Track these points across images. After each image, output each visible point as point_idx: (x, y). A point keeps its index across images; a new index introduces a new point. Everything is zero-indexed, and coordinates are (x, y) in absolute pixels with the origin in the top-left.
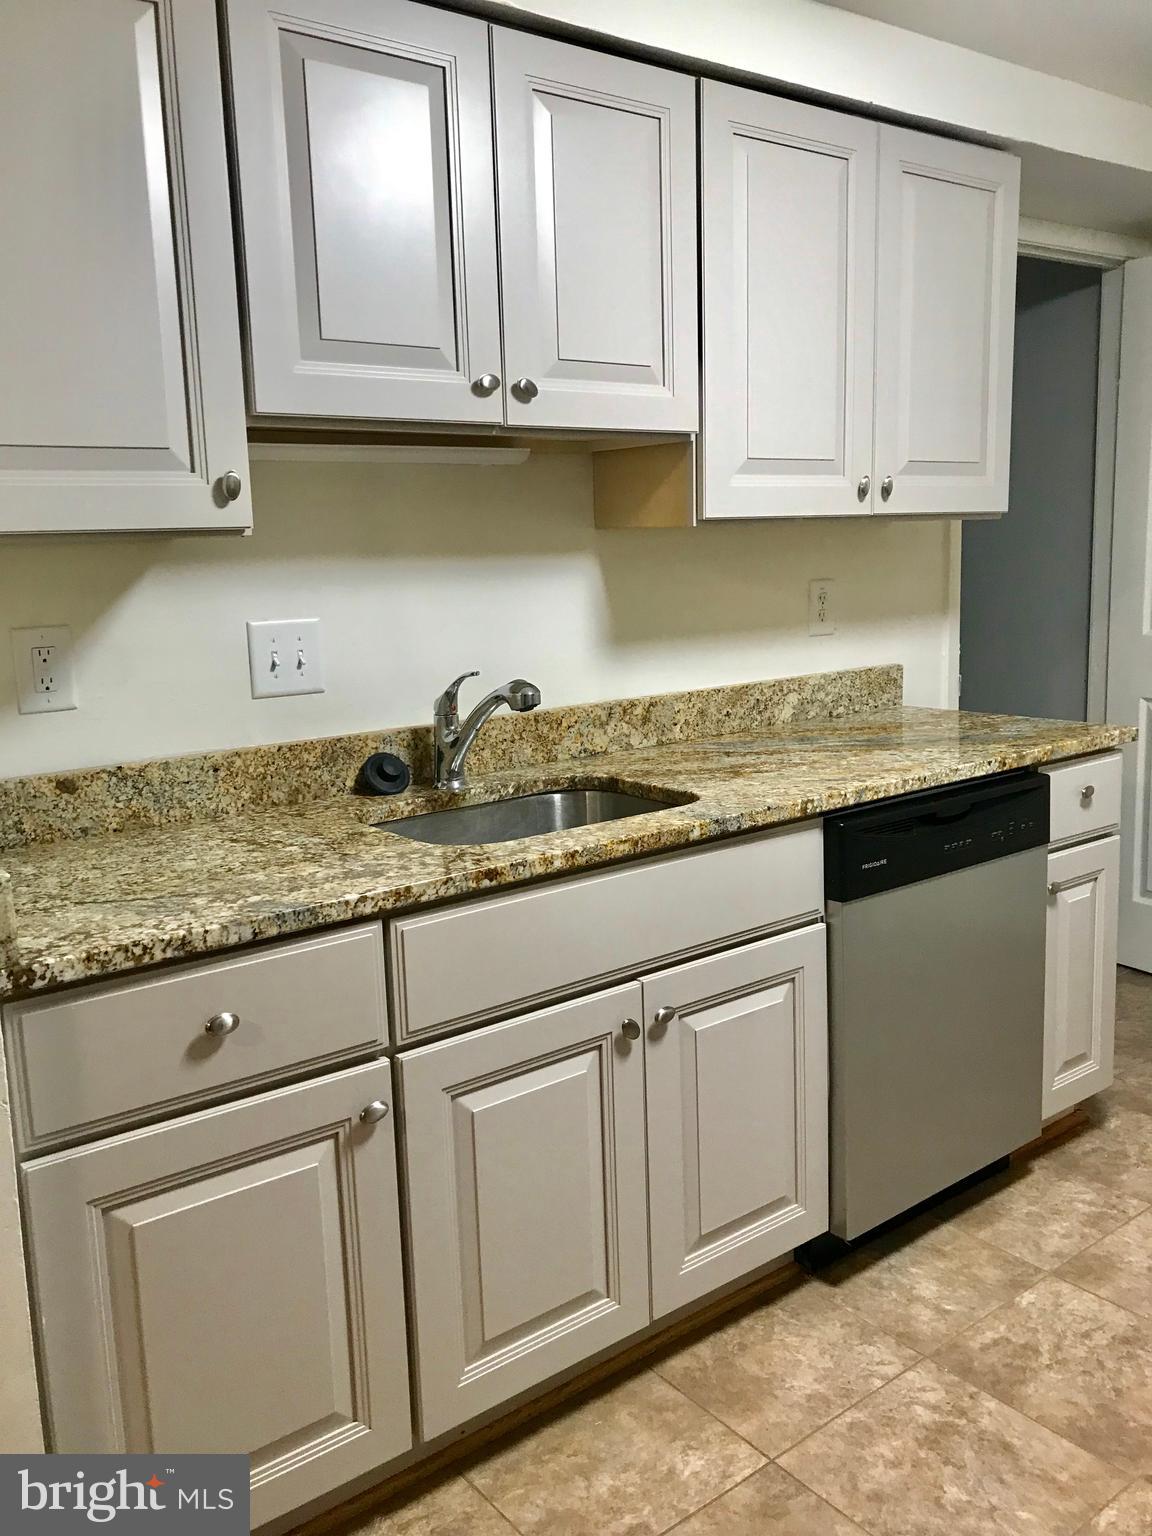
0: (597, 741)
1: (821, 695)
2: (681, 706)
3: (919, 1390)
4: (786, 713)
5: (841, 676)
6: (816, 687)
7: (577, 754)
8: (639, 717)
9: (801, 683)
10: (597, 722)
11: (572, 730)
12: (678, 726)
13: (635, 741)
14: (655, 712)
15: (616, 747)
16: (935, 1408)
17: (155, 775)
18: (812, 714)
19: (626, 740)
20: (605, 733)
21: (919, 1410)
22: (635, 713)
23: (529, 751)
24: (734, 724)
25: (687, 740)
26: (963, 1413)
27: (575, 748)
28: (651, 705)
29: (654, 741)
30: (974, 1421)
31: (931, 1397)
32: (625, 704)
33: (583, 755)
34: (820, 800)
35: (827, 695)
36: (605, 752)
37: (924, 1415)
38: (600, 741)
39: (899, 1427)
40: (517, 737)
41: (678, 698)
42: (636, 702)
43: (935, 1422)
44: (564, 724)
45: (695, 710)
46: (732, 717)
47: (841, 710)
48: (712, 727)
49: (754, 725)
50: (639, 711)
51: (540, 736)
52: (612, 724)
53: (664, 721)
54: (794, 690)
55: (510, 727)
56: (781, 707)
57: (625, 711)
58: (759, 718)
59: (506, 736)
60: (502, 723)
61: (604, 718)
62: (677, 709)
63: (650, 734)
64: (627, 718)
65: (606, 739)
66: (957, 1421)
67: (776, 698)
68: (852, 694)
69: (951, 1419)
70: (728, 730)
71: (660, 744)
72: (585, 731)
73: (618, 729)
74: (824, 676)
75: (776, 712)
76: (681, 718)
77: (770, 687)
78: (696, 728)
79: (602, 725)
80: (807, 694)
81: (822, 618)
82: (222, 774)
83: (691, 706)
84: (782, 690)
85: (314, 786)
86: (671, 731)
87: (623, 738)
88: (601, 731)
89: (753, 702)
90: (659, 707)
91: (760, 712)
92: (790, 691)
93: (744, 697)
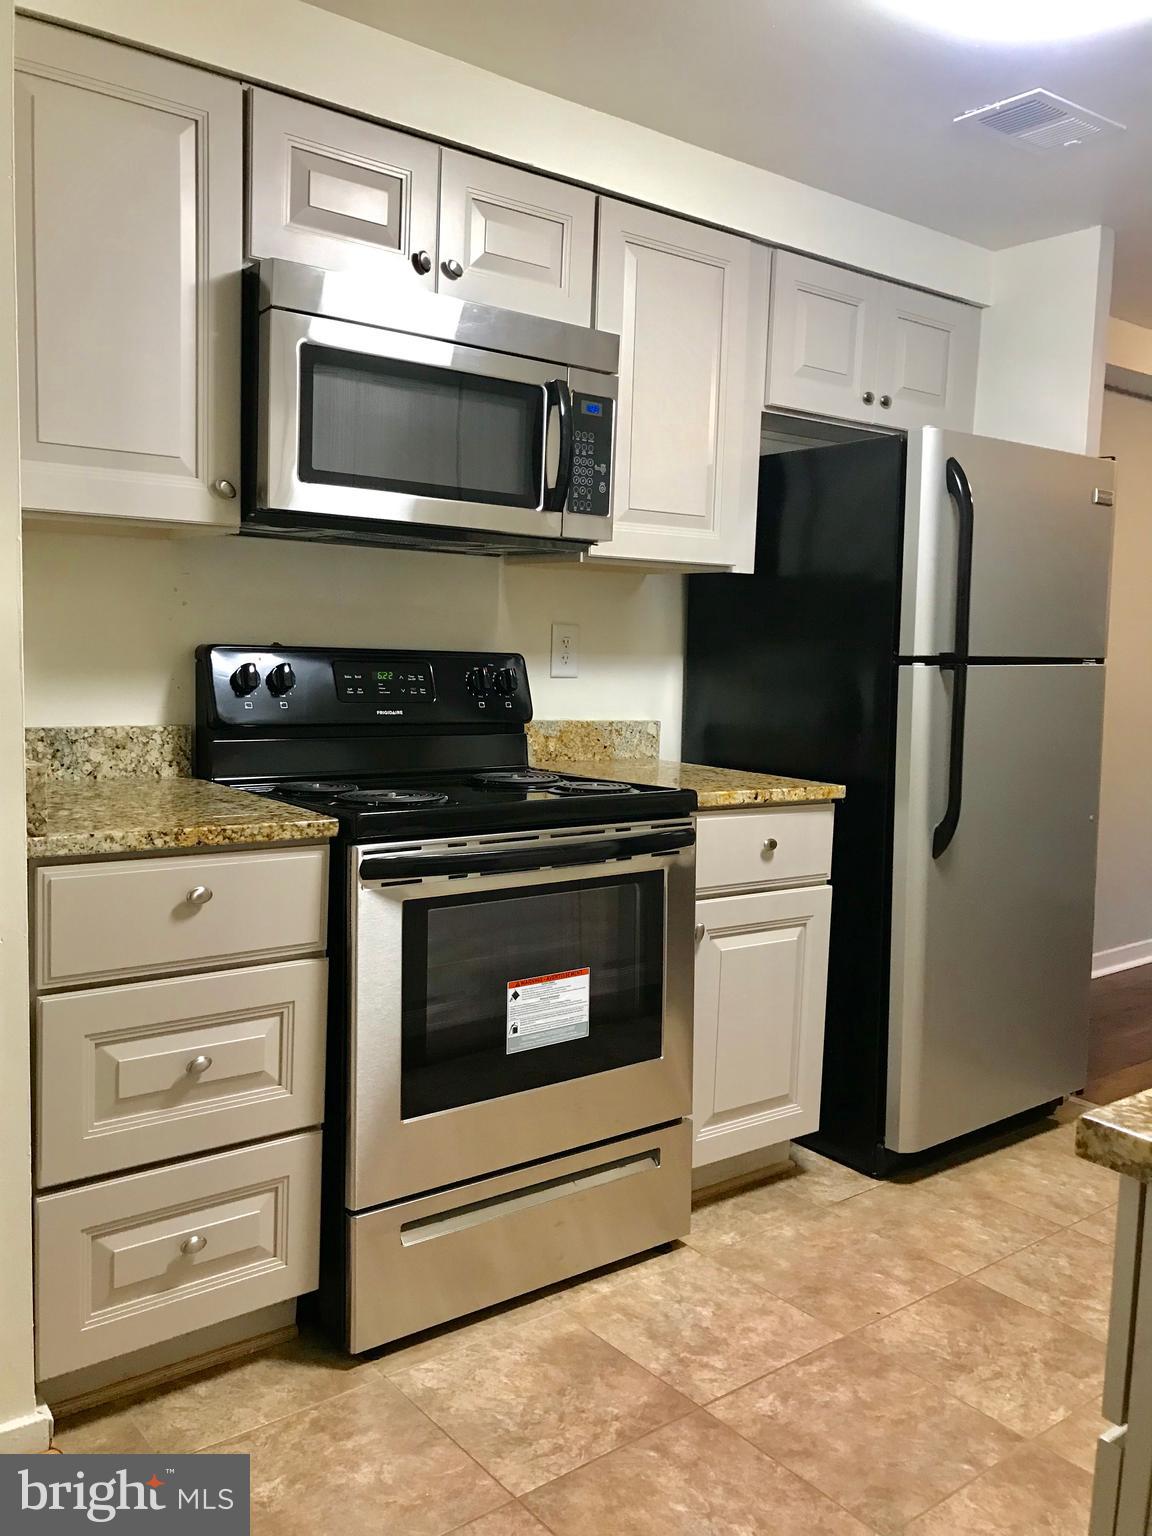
3: (715, 1380)
16: (705, 1366)
21: (719, 1365)
26: (681, 1361)
30: (674, 1355)
31: (707, 1374)
37: (718, 1362)
39: (740, 1353)
43: (708, 1355)
66: (688, 1356)
69: (693, 1357)
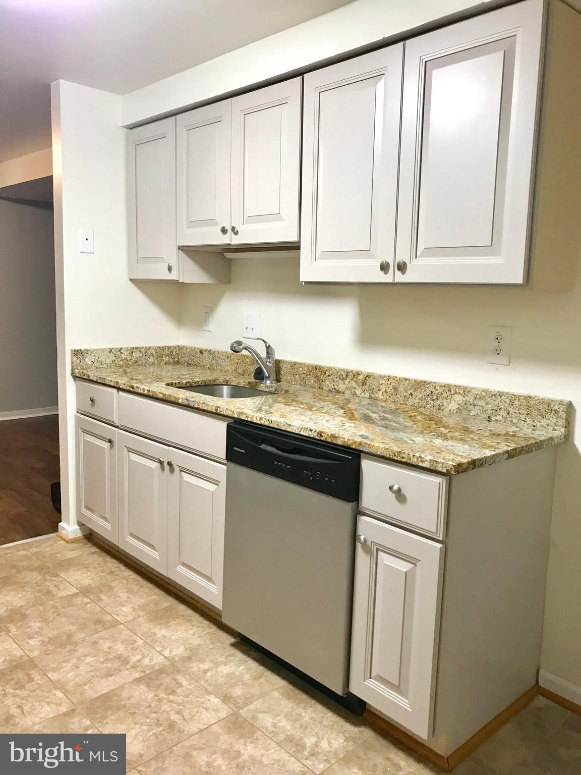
0: (340, 386)
1: (482, 403)
2: (383, 382)
4: (453, 406)
5: (501, 394)
6: (478, 396)
7: (331, 389)
8: (361, 381)
9: (466, 391)
10: (341, 377)
11: (330, 377)
12: (381, 392)
13: (358, 392)
14: (369, 381)
15: (349, 392)
17: (216, 354)
18: (473, 413)
19: (353, 390)
20: (344, 383)
22: (359, 378)
23: (312, 381)
24: (415, 401)
25: (386, 401)
27: (331, 387)
28: (367, 376)
29: (368, 395)
32: (354, 372)
33: (334, 390)
34: (223, 408)
35: (487, 404)
36: (343, 393)
38: (342, 387)
40: (308, 374)
41: (383, 377)
42: (360, 373)
44: (327, 374)
45: (391, 386)
46: (414, 397)
47: (499, 418)
48: (401, 398)
49: (428, 406)
50: (361, 377)
51: (317, 376)
52: (348, 380)
53: (374, 387)
54: (460, 393)
55: (306, 368)
56: (449, 401)
57: (354, 376)
58: (432, 403)
59: (305, 372)
60: (303, 366)
61: (344, 376)
62: (381, 383)
63: (366, 391)
64: (355, 380)
65: (345, 387)
67: (445, 395)
68: (510, 409)
70: (411, 404)
71: (370, 398)
72: (336, 380)
73: (350, 383)
74: (486, 391)
75: (445, 403)
76: (383, 388)
77: (441, 386)
78: (391, 396)
79: (343, 379)
80: (470, 398)
81: (497, 352)
82: (229, 359)
83: (389, 383)
84: (450, 391)
85: (249, 371)
86: (377, 393)
87: (353, 388)
88: (343, 382)
89: (428, 392)
90: (372, 379)
91: (433, 400)
92: (456, 393)
93: (422, 387)
